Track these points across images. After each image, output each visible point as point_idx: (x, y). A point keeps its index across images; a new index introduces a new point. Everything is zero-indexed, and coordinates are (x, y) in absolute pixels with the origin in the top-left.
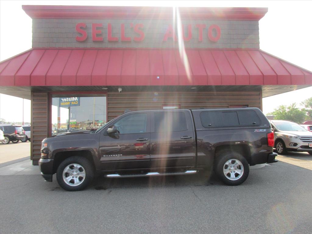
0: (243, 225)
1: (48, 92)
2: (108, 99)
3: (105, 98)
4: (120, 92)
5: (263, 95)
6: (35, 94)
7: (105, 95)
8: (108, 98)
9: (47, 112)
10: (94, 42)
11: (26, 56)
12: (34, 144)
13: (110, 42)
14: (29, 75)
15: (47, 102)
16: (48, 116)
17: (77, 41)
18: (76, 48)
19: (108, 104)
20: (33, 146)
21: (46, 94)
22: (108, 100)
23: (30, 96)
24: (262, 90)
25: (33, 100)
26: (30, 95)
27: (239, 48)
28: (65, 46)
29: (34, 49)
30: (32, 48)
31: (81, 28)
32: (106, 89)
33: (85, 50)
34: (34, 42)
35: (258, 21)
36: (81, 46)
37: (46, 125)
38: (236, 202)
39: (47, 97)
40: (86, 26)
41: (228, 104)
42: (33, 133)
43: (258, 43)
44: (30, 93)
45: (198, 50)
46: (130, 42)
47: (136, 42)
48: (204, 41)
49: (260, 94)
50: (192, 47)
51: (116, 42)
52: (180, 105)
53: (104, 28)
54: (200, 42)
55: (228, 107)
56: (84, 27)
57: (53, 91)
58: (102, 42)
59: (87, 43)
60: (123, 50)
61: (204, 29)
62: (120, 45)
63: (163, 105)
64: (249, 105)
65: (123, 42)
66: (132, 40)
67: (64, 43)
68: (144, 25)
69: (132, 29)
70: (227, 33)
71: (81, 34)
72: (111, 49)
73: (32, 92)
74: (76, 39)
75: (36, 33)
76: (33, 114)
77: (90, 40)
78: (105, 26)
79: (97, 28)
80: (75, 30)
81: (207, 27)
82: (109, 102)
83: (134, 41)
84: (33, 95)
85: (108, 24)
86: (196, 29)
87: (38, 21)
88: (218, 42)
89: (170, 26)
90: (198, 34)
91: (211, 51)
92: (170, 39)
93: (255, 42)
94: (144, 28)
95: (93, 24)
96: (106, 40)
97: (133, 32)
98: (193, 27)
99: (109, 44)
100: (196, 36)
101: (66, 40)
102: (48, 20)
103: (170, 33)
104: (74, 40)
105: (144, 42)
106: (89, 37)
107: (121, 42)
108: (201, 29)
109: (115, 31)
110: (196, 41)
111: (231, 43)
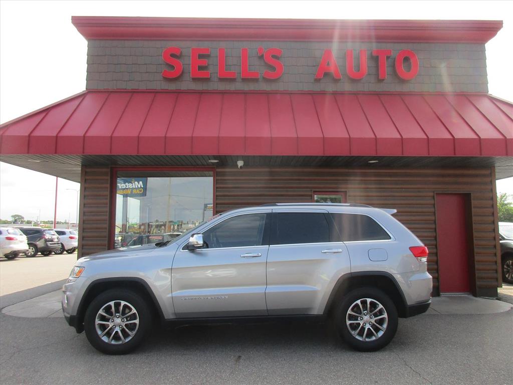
1: (111, 168)
2: (217, 180)
3: (212, 178)
4: (241, 167)
5: (497, 177)
6: (88, 170)
7: (211, 173)
8: (218, 178)
10: (194, 79)
11: (77, 102)
13: (221, 80)
14: (82, 135)
15: (108, 185)
16: (110, 209)
17: (164, 77)
18: (162, 89)
19: (216, 189)
22: (216, 182)
23: (80, 175)
24: (494, 167)
25: (86, 180)
26: (80, 172)
27: (450, 92)
28: (142, 87)
29: (89, 91)
30: (85, 89)
31: (173, 55)
33: (178, 93)
34: (89, 79)
35: (484, 44)
36: (172, 87)
37: (107, 226)
39: (109, 175)
40: (181, 53)
41: (434, 193)
42: (83, 240)
43: (486, 83)
44: (80, 168)
45: (378, 95)
46: (256, 80)
47: (267, 80)
48: (388, 78)
49: (491, 173)
50: (366, 89)
51: (233, 80)
52: (346, 191)
53: (212, 55)
54: (380, 81)
55: (434, 197)
56: (178, 55)
57: (120, 165)
58: (207, 80)
59: (182, 81)
60: (245, 93)
61: (388, 58)
62: (238, 86)
63: (316, 191)
64: (472, 194)
65: (244, 80)
66: (260, 77)
67: (142, 81)
68: (282, 50)
69: (261, 57)
70: (429, 66)
71: (173, 67)
72: (223, 93)
73: (83, 166)
74: (163, 74)
75: (93, 64)
76: (83, 205)
77: (188, 77)
78: (215, 53)
79: (200, 56)
80: (161, 60)
81: (394, 54)
82: (218, 186)
83: (264, 78)
84: (86, 172)
85: (220, 50)
86: (375, 58)
87: (97, 43)
88: (413, 81)
89: (328, 52)
90: (377, 66)
91: (401, 97)
92: (328, 74)
93: (480, 82)
94: (281, 57)
95: (192, 49)
96: (216, 77)
97: (263, 64)
98: (368, 54)
99: (219, 82)
100: (373, 71)
101: (146, 77)
102: (116, 43)
103: (328, 64)
104: (160, 77)
105: (281, 80)
106: (186, 71)
107: (241, 81)
108: (382, 58)
109: (230, 61)
110: (373, 79)
111: (437, 82)
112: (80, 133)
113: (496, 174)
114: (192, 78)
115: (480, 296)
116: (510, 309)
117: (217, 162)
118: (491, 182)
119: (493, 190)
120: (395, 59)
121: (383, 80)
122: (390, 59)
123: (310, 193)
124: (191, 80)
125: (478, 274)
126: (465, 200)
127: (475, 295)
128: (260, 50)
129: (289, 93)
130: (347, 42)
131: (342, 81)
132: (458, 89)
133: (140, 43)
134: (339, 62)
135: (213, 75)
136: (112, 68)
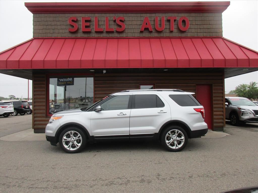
0: (204, 185)
3: (92, 78)
4: (105, 73)
6: (36, 75)
7: (93, 76)
8: (95, 78)
9: (45, 90)
11: (29, 44)
13: (97, 32)
15: (45, 82)
16: (46, 93)
17: (69, 32)
18: (68, 37)
19: (95, 84)
20: (34, 117)
21: (45, 75)
22: (94, 80)
24: (224, 72)
25: (34, 80)
26: (32, 76)
27: (204, 36)
28: (59, 36)
29: (35, 38)
30: (33, 37)
31: (73, 21)
32: (93, 71)
33: (76, 38)
34: (34, 33)
35: (222, 13)
36: (73, 36)
37: (45, 100)
38: (200, 165)
39: (45, 77)
40: (77, 19)
41: (195, 84)
43: (222, 32)
44: (32, 75)
45: (170, 38)
46: (112, 32)
47: (118, 32)
48: (175, 30)
49: (222, 75)
50: (165, 36)
51: (102, 32)
52: (155, 84)
53: (92, 20)
54: (171, 32)
55: (195, 86)
56: (75, 20)
58: (89, 32)
59: (77, 33)
60: (108, 38)
61: (175, 20)
62: (105, 35)
63: (141, 84)
64: (213, 84)
65: (108, 32)
66: (115, 30)
67: (59, 33)
68: (124, 17)
69: (115, 21)
70: (194, 24)
71: (73, 26)
72: (97, 38)
74: (69, 30)
75: (36, 25)
76: (34, 91)
78: (93, 19)
79: (86, 21)
80: (68, 23)
81: (178, 19)
82: (95, 82)
84: (34, 76)
86: (169, 21)
87: (38, 15)
88: (187, 32)
89: (146, 18)
90: (170, 25)
91: (181, 39)
92: (147, 29)
93: (219, 31)
94: (124, 21)
95: (82, 17)
96: (93, 31)
97: (116, 24)
98: (165, 19)
99: (95, 33)
100: (168, 27)
101: (61, 31)
102: (46, 15)
103: (146, 24)
104: (67, 31)
105: (125, 32)
106: (79, 28)
107: (105, 32)
108: (172, 21)
109: (100, 23)
110: (168, 31)
111: (198, 32)
112: (30, 59)
113: (225, 75)
114: (83, 32)
115: (215, 130)
116: (226, 136)
118: (223, 79)
120: (178, 21)
121: (173, 31)
122: (176, 21)
123: (138, 85)
124: (82, 32)
125: (214, 121)
127: (213, 130)
129: (128, 38)
130: (155, 13)
131: (153, 32)
132: (208, 35)
133: (58, 15)
134: (152, 23)
135: (92, 30)
136: (45, 27)
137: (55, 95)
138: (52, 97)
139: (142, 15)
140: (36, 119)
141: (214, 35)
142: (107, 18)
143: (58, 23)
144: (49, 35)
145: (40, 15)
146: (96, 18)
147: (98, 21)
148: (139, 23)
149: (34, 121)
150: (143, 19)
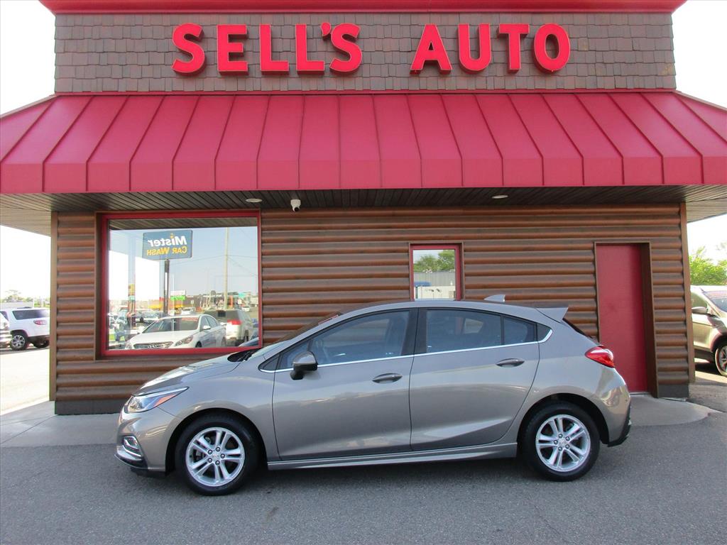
1: (98, 214)
2: (262, 230)
3: (256, 228)
4: (296, 209)
5: (688, 217)
6: (62, 219)
7: (255, 219)
8: (264, 226)
9: (95, 268)
10: (225, 75)
11: (38, 113)
12: (60, 355)
13: (267, 74)
14: (41, 163)
15: (95, 242)
16: (98, 278)
17: (177, 72)
18: (173, 91)
19: (262, 243)
20: (55, 361)
21: (93, 218)
22: (261, 233)
23: (50, 227)
24: (685, 202)
25: (58, 234)
26: (50, 222)
27: (618, 89)
28: (144, 88)
29: (59, 96)
30: (53, 93)
31: (189, 37)
32: (257, 200)
33: (199, 95)
34: (59, 77)
35: (670, 13)
36: (189, 86)
37: (94, 303)
39: (95, 225)
40: (202, 33)
41: (594, 243)
42: (57, 325)
43: (672, 74)
44: (50, 217)
45: (507, 94)
46: (320, 74)
47: (337, 74)
48: (525, 69)
49: (679, 213)
50: (490, 87)
51: (284, 74)
52: (460, 245)
53: (250, 36)
54: (512, 73)
55: (593, 249)
56: (198, 36)
57: (112, 210)
58: (244, 75)
59: (206, 78)
60: (304, 95)
61: (523, 36)
62: (294, 84)
63: (415, 245)
64: (651, 245)
65: (302, 74)
66: (326, 68)
67: (142, 78)
68: (359, 27)
69: (327, 38)
70: (586, 49)
71: (189, 56)
72: (270, 95)
73: (52, 212)
74: (174, 67)
75: (65, 52)
76: (56, 273)
77: (213, 71)
78: (254, 32)
79: (232, 38)
80: (172, 45)
81: (532, 31)
82: (264, 238)
83: (332, 71)
84: (59, 222)
85: (263, 27)
86: (503, 37)
87: (71, 19)
88: (561, 73)
89: (431, 29)
90: (507, 51)
91: (543, 98)
92: (431, 64)
93: (664, 73)
94: (358, 38)
95: (219, 27)
96: (256, 71)
97: (330, 49)
98: (492, 31)
99: (263, 79)
100: (500, 58)
101: (148, 72)
102: (98, 19)
103: (431, 48)
104: (169, 71)
105: (359, 74)
106: (211, 61)
107: (296, 75)
108: (514, 37)
109: (279, 45)
110: (500, 70)
111: (599, 73)
112: (38, 160)
113: (688, 213)
114: (221, 73)
115: (662, 396)
116: (706, 415)
117: (259, 202)
118: (680, 225)
119: (681, 237)
120: (534, 38)
121: (516, 72)
122: (525, 39)
123: (406, 248)
124: (219, 76)
125: (659, 364)
126: (641, 253)
127: (655, 396)
128: (325, 26)
129: (371, 94)
130: (459, 13)
131: (452, 74)
132: (631, 84)
133: (138, 19)
134: (448, 45)
135: (252, 68)
136: (95, 58)
137: (132, 290)
138: (117, 294)
139: (416, 19)
140: (63, 367)
141: (649, 84)
142: (301, 28)
143: (140, 47)
144: (110, 86)
145: (79, 19)
146: (265, 29)
147: (272, 38)
148: (406, 45)
149: (56, 374)
150: (418, 31)
